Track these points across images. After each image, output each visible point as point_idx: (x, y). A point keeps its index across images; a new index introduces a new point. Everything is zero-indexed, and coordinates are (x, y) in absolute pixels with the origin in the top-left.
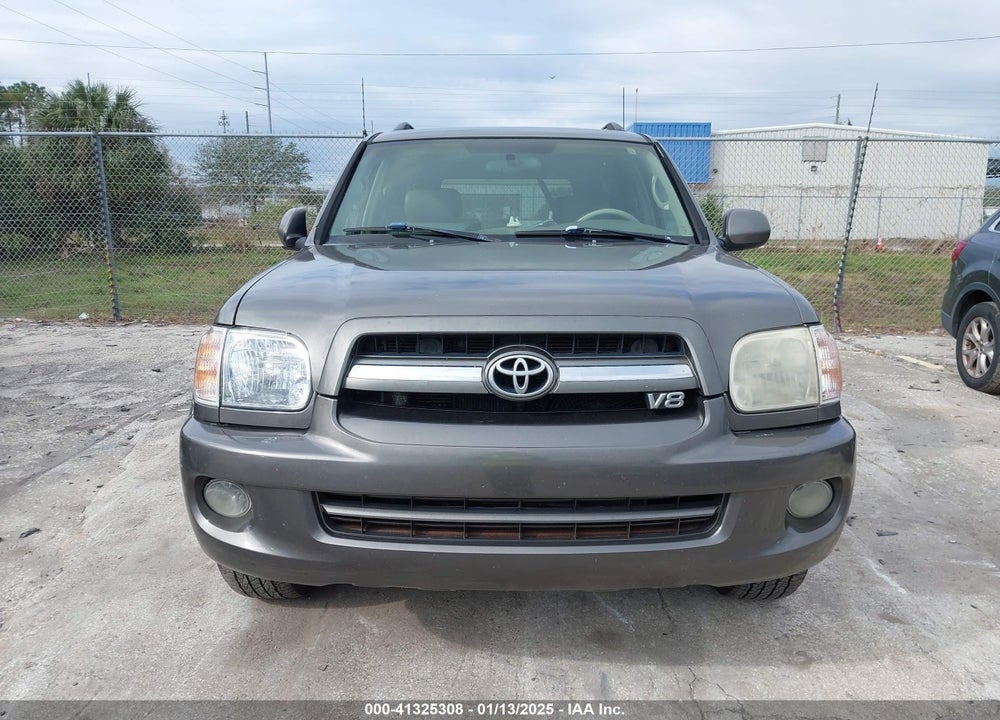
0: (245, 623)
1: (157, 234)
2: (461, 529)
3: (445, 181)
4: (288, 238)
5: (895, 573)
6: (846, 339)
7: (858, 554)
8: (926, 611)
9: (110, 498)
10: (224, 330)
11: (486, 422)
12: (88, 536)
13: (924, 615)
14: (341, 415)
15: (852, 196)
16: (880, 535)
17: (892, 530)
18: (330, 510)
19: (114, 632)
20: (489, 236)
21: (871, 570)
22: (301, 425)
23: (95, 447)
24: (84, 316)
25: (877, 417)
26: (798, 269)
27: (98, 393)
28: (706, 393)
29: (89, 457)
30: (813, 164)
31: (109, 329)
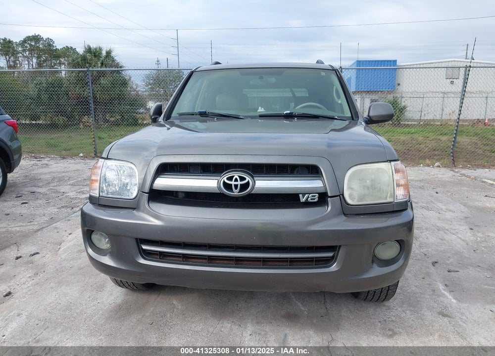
0: (119, 301)
1: (123, 116)
2: (205, 259)
3: (244, 90)
4: (153, 117)
5: (453, 291)
6: (457, 170)
7: (434, 281)
8: (464, 312)
9: (73, 239)
10: (103, 160)
11: (219, 207)
12: (59, 256)
13: (462, 314)
14: (150, 202)
15: (462, 96)
16: (449, 271)
17: (457, 270)
18: (144, 247)
19: (60, 302)
20: (245, 116)
21: (439, 290)
22: (132, 206)
23: (73, 216)
24: (81, 155)
25: (463, 211)
26: (441, 134)
27: (79, 191)
28: (329, 195)
29: (69, 220)
30: (451, 80)
31: (92, 161)
